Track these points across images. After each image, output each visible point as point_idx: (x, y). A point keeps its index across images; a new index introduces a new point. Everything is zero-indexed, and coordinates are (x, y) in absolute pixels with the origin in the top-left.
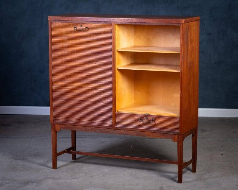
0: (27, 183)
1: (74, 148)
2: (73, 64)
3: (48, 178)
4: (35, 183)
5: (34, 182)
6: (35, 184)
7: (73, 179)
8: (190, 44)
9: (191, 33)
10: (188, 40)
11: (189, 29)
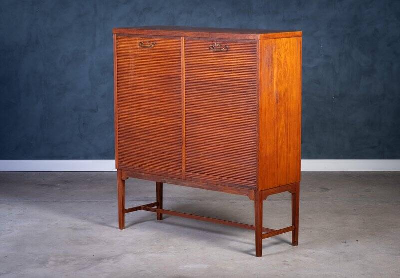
0: (100, 259)
1: (159, 203)
2: (141, 92)
3: (128, 252)
4: (112, 259)
5: (109, 258)
6: (111, 261)
7: (162, 253)
8: (279, 69)
9: (280, 54)
10: (272, 63)
11: (274, 48)
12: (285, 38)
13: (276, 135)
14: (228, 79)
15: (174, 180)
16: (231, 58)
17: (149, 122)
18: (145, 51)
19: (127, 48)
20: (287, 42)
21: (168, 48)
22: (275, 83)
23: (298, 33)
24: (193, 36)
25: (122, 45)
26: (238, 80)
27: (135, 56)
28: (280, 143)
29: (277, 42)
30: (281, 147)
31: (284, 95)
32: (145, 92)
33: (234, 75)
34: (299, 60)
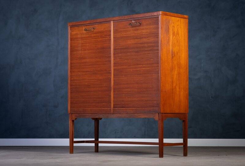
2: (85, 61)
8: (173, 36)
9: (174, 27)
10: (169, 31)
11: (170, 22)
12: (177, 17)
13: (172, 79)
14: (141, 43)
15: (106, 115)
16: (143, 29)
17: (90, 80)
18: (88, 34)
19: (77, 34)
20: (178, 20)
21: (102, 29)
22: (171, 44)
23: (186, 16)
24: (119, 19)
25: (74, 33)
26: (147, 43)
27: (82, 38)
28: (174, 85)
29: (172, 19)
30: (175, 87)
31: (177, 53)
32: (87, 60)
33: (145, 40)
34: (186, 34)
